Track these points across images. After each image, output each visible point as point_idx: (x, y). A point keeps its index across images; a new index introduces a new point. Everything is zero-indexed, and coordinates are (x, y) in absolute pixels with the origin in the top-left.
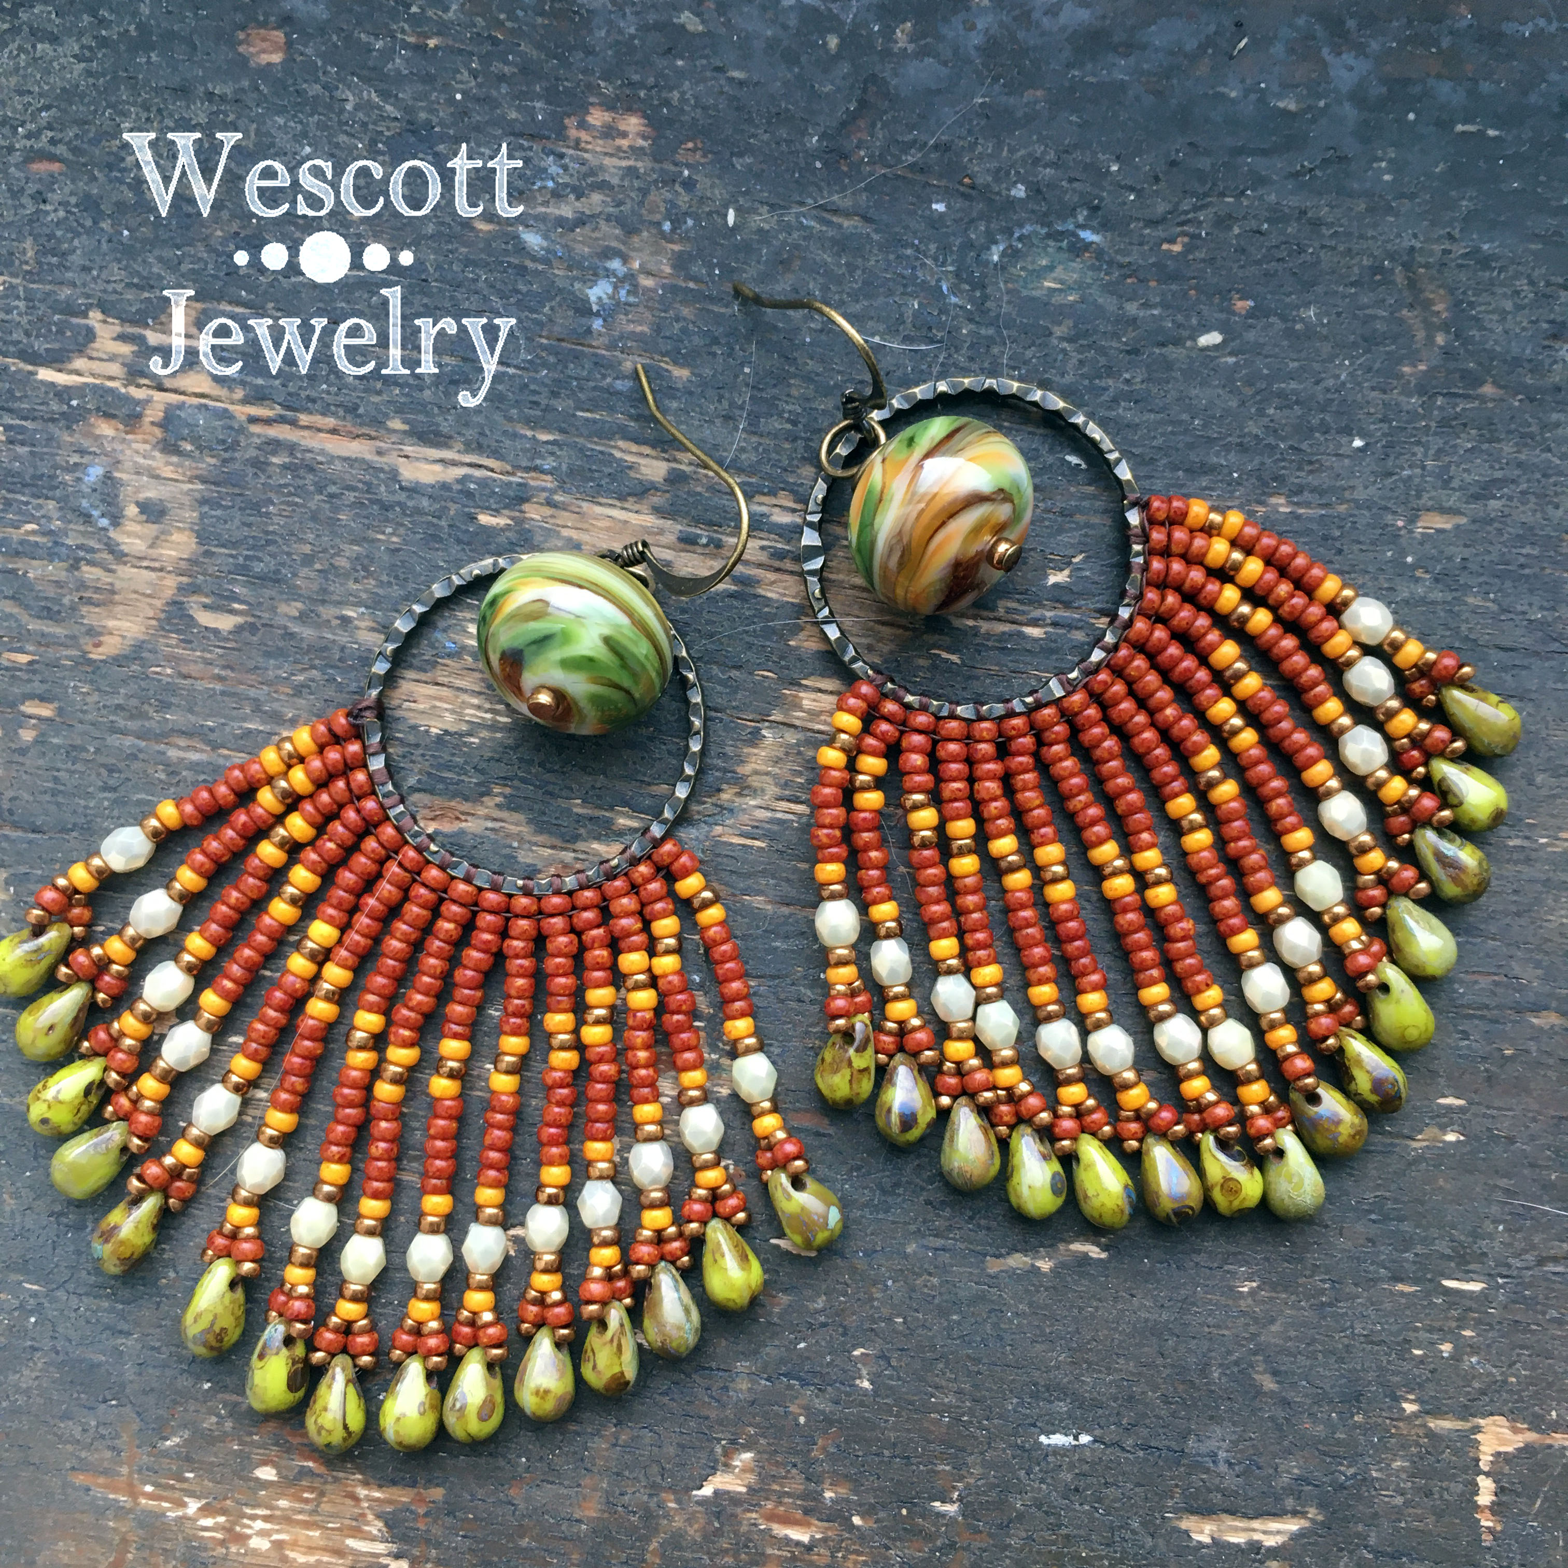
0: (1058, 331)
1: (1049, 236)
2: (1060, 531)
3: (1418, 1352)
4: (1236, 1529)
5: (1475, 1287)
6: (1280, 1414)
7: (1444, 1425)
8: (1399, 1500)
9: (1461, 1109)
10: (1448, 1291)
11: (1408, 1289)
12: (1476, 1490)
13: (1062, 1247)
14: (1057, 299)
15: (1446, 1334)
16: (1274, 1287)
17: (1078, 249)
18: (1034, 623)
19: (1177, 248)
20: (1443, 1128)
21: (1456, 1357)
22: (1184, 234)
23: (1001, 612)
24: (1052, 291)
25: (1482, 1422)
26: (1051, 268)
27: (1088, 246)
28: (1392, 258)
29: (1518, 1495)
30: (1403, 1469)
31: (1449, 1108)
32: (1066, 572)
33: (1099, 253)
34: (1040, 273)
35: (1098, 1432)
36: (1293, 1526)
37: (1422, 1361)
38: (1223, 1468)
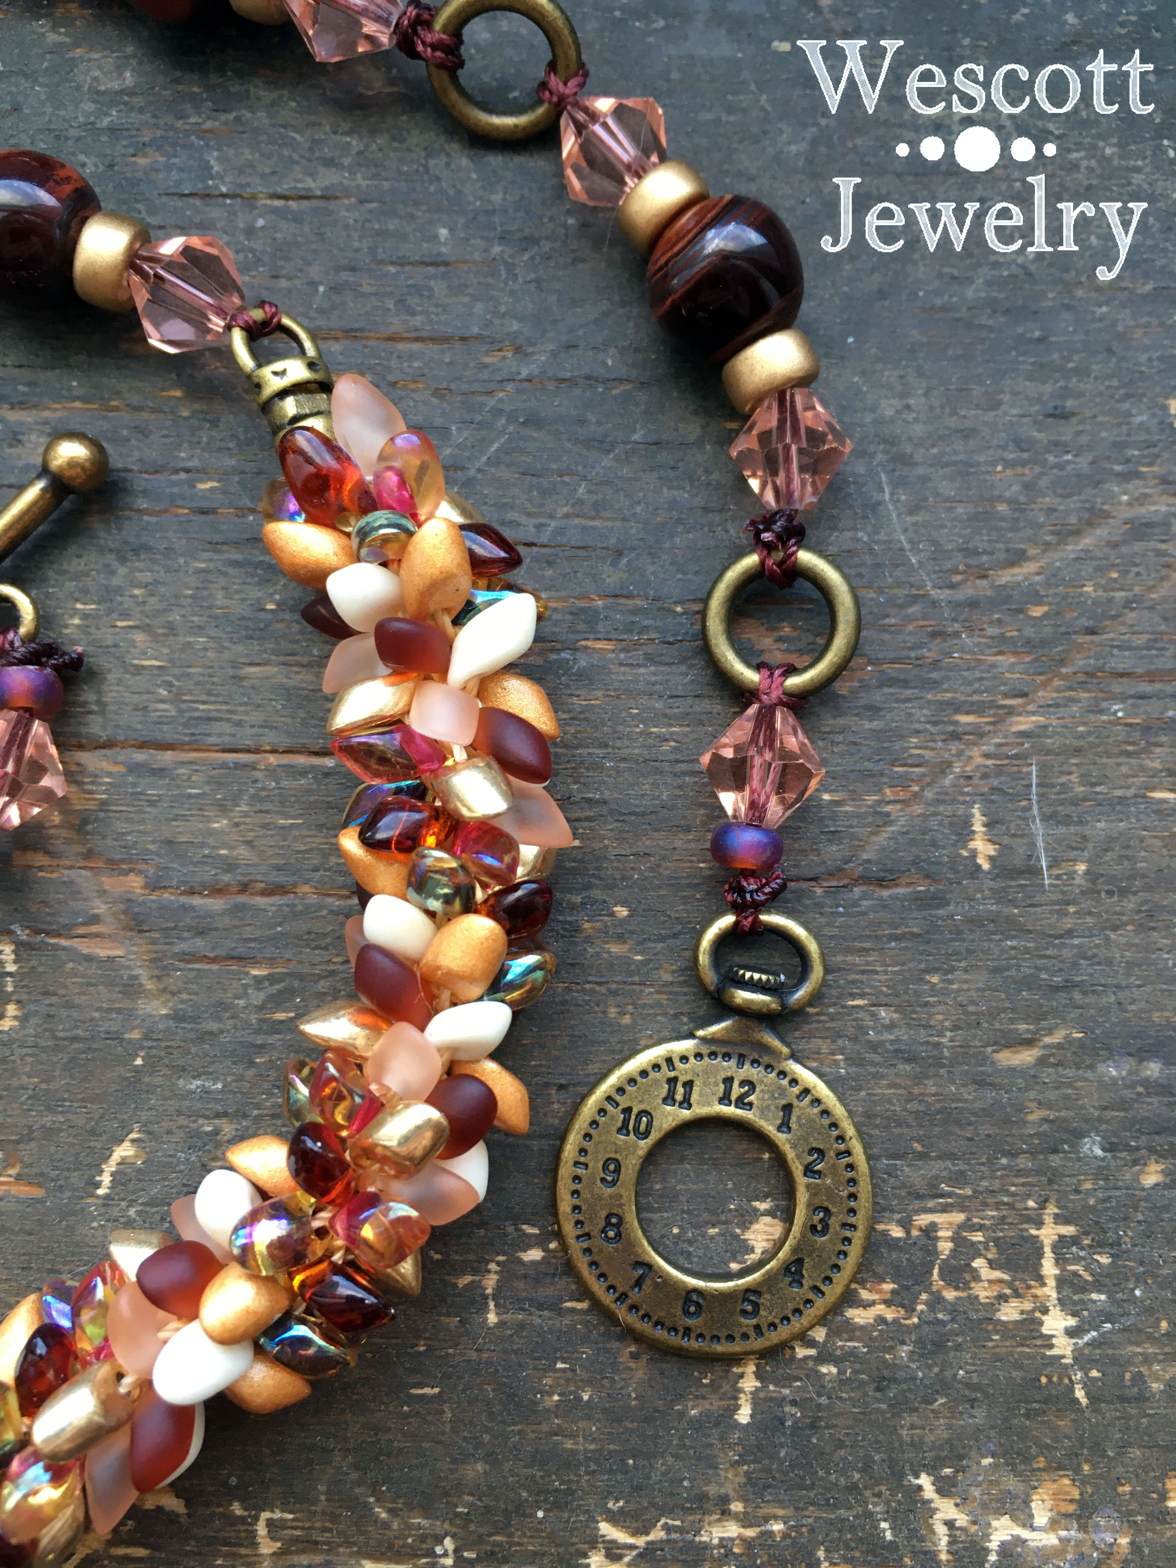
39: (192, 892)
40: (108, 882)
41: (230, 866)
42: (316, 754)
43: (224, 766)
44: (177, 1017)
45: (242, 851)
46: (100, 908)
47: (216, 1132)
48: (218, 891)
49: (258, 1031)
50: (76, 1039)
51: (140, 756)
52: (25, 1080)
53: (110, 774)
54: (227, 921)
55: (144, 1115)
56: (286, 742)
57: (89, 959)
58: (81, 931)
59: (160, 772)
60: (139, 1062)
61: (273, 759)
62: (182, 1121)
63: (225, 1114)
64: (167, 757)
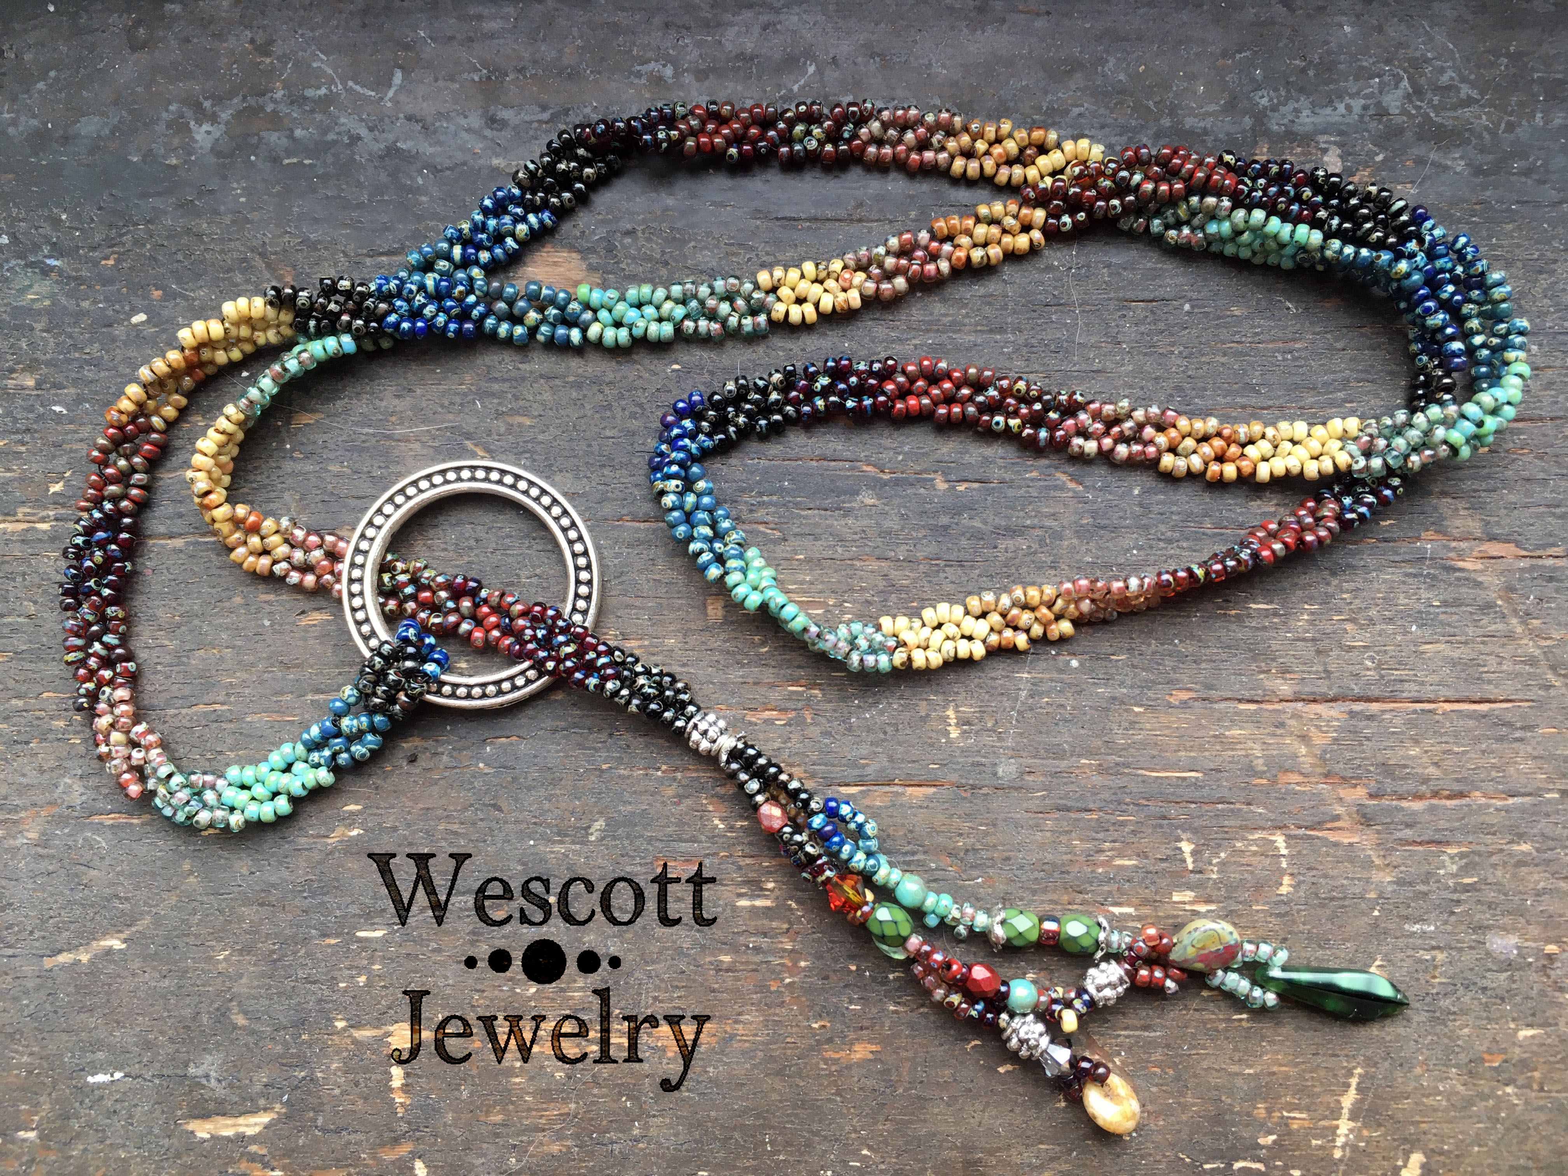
0: (38, 326)
1: (26, 266)
2: (54, 457)
3: (342, 985)
4: (227, 1126)
5: (379, 934)
6: (251, 1040)
7: (365, 1034)
8: (337, 1092)
9: (360, 812)
10: (360, 940)
11: (333, 941)
12: (390, 1078)
13: (94, 944)
14: (37, 306)
15: (360, 970)
16: (241, 952)
17: (46, 271)
18: (43, 520)
19: (111, 262)
20: (350, 826)
21: (369, 984)
22: (113, 253)
23: (20, 516)
24: (33, 300)
25: (391, 1028)
26: (31, 286)
27: (52, 268)
28: (252, 251)
29: (419, 1077)
30: (339, 1069)
31: (352, 813)
32: (61, 484)
33: (60, 271)
34: (23, 291)
35: (127, 1070)
36: (265, 1119)
37: (346, 990)
38: (213, 1083)
39: (1401, 798)
40: (1342, 793)
41: (1425, 781)
42: (1475, 702)
43: (1415, 712)
44: (1400, 882)
45: (1432, 770)
46: (1339, 810)
47: (1434, 959)
48: (1419, 797)
49: (1455, 891)
50: (1332, 899)
51: (1358, 707)
52: (1301, 927)
53: (1338, 720)
54: (1427, 817)
55: (1384, 949)
56: (1457, 696)
57: (1336, 845)
58: (1329, 826)
59: (1371, 718)
60: (1376, 913)
61: (1448, 707)
62: (1410, 952)
63: (1438, 948)
64: (1375, 707)
